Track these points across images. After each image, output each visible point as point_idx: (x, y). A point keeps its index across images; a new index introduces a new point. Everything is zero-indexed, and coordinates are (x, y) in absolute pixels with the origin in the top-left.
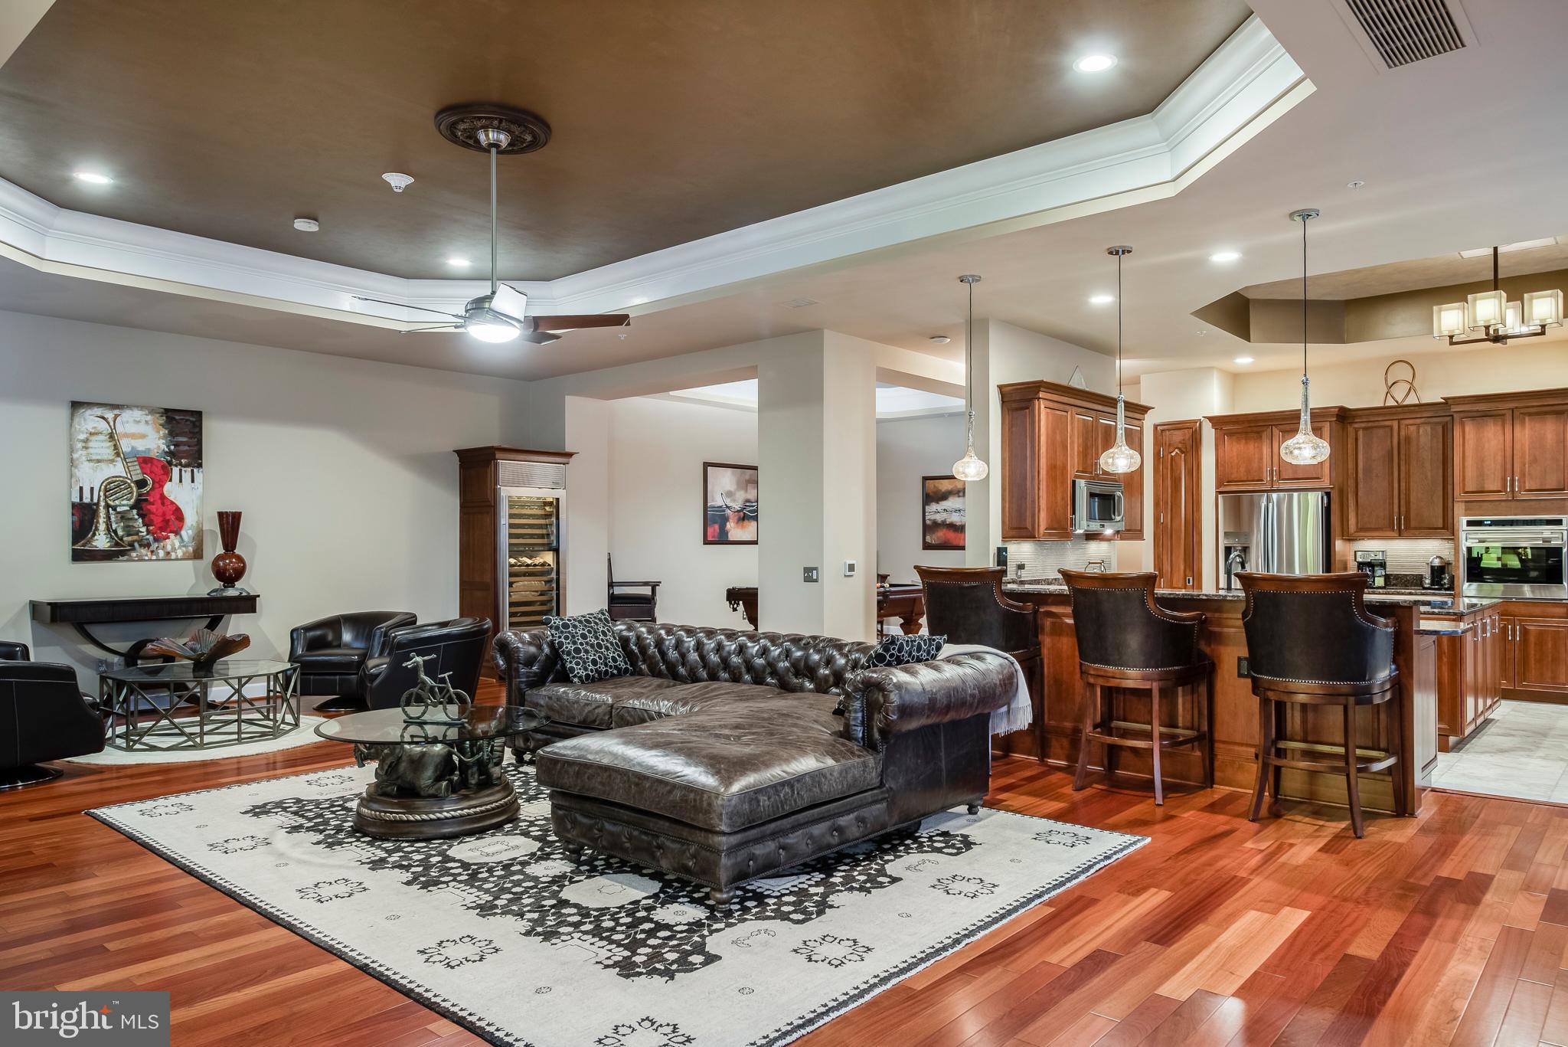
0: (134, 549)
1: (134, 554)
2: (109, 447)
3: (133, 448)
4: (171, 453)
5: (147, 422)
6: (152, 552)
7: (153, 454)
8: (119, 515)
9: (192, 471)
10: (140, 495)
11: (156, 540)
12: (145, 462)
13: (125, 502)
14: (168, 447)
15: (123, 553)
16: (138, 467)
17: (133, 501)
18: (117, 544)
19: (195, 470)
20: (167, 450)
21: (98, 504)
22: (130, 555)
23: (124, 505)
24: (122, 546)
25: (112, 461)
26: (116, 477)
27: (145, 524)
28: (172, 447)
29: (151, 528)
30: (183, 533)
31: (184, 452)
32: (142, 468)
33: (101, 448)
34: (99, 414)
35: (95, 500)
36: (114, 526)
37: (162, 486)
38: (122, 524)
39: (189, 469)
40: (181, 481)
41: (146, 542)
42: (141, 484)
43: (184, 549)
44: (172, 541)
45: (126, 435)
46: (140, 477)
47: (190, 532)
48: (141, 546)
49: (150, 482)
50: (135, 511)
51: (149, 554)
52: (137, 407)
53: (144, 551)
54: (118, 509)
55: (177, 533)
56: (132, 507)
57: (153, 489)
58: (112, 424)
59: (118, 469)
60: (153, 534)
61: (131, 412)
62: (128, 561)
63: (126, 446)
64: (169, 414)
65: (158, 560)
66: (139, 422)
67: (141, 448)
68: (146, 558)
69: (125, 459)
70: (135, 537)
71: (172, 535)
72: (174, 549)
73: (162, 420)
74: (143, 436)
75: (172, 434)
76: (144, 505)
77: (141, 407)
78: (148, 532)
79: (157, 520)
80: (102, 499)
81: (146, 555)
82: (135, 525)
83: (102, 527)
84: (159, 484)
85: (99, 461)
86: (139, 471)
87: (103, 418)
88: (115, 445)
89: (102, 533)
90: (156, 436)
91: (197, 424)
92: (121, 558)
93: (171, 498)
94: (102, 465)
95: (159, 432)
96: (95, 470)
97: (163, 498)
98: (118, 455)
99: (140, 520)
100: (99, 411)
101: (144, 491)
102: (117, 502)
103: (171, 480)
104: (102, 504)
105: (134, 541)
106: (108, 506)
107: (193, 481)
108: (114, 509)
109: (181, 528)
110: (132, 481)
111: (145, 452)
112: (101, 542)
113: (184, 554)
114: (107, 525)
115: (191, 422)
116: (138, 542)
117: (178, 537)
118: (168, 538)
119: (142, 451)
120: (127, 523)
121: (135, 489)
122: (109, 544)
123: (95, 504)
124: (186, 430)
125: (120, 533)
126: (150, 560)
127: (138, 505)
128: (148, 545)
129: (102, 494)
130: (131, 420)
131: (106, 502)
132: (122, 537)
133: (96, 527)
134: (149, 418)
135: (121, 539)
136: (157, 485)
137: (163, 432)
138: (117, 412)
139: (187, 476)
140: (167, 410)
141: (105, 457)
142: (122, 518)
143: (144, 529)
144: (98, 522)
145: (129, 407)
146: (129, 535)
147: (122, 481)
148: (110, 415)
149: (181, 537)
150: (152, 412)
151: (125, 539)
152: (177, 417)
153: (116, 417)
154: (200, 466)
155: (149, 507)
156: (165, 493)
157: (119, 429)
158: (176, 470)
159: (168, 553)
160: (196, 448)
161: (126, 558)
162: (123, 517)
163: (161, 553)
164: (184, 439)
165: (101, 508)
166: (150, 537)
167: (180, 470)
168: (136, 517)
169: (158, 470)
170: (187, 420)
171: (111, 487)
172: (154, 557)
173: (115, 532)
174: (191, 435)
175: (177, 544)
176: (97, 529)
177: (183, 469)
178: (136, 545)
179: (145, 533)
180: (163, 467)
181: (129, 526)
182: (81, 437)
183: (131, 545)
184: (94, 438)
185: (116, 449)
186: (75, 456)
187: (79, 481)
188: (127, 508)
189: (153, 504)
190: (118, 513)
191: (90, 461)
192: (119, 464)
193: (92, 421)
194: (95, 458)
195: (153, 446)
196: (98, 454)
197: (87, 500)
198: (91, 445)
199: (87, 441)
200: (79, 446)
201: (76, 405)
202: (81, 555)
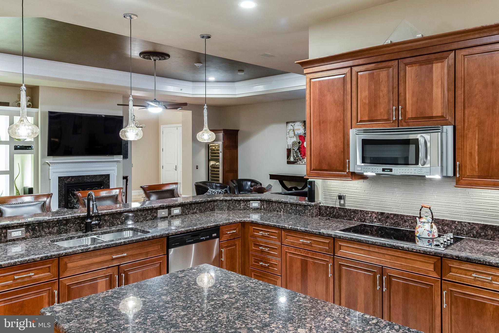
1: (298, 163)
5: (300, 125)
6: (302, 162)
7: (302, 134)
10: (299, 146)
11: (303, 159)
12: (300, 137)
13: (296, 148)
15: (296, 162)
18: (295, 160)
20: (304, 133)
23: (296, 149)
26: (294, 141)
29: (302, 155)
33: (292, 134)
34: (291, 125)
37: (303, 143)
42: (299, 143)
45: (296, 130)
46: (299, 141)
48: (299, 160)
49: (301, 142)
50: (298, 151)
53: (300, 162)
56: (298, 149)
57: (302, 144)
58: (293, 127)
59: (294, 139)
62: (297, 164)
63: (296, 133)
67: (299, 133)
73: (303, 124)
74: (299, 129)
77: (299, 121)
79: (302, 153)
83: (292, 155)
85: (291, 137)
86: (299, 139)
87: (292, 125)
90: (302, 129)
96: (290, 139)
97: (304, 146)
98: (295, 135)
99: (299, 153)
100: (291, 124)
101: (300, 145)
103: (305, 141)
104: (292, 149)
105: (298, 159)
106: (293, 149)
108: (294, 150)
110: (297, 142)
112: (292, 159)
120: (297, 154)
125: (295, 157)
126: (301, 164)
128: (301, 160)
129: (292, 146)
130: (297, 125)
138: (294, 123)
143: (300, 156)
145: (297, 122)
146: (297, 157)
150: (301, 122)
153: (294, 125)
157: (295, 128)
159: (305, 162)
161: (296, 163)
162: (296, 152)
166: (301, 158)
169: (303, 139)
171: (294, 144)
172: (302, 164)
173: (294, 156)
176: (291, 156)
182: (288, 131)
183: (298, 160)
184: (290, 131)
185: (294, 133)
186: (287, 136)
187: (287, 143)
188: (297, 150)
189: (301, 148)
190: (295, 151)
191: (289, 137)
192: (295, 138)
193: (290, 127)
194: (290, 136)
195: (301, 132)
196: (291, 135)
197: (289, 148)
198: (290, 133)
199: (289, 132)
200: (288, 133)
201: (287, 123)
202: (289, 163)
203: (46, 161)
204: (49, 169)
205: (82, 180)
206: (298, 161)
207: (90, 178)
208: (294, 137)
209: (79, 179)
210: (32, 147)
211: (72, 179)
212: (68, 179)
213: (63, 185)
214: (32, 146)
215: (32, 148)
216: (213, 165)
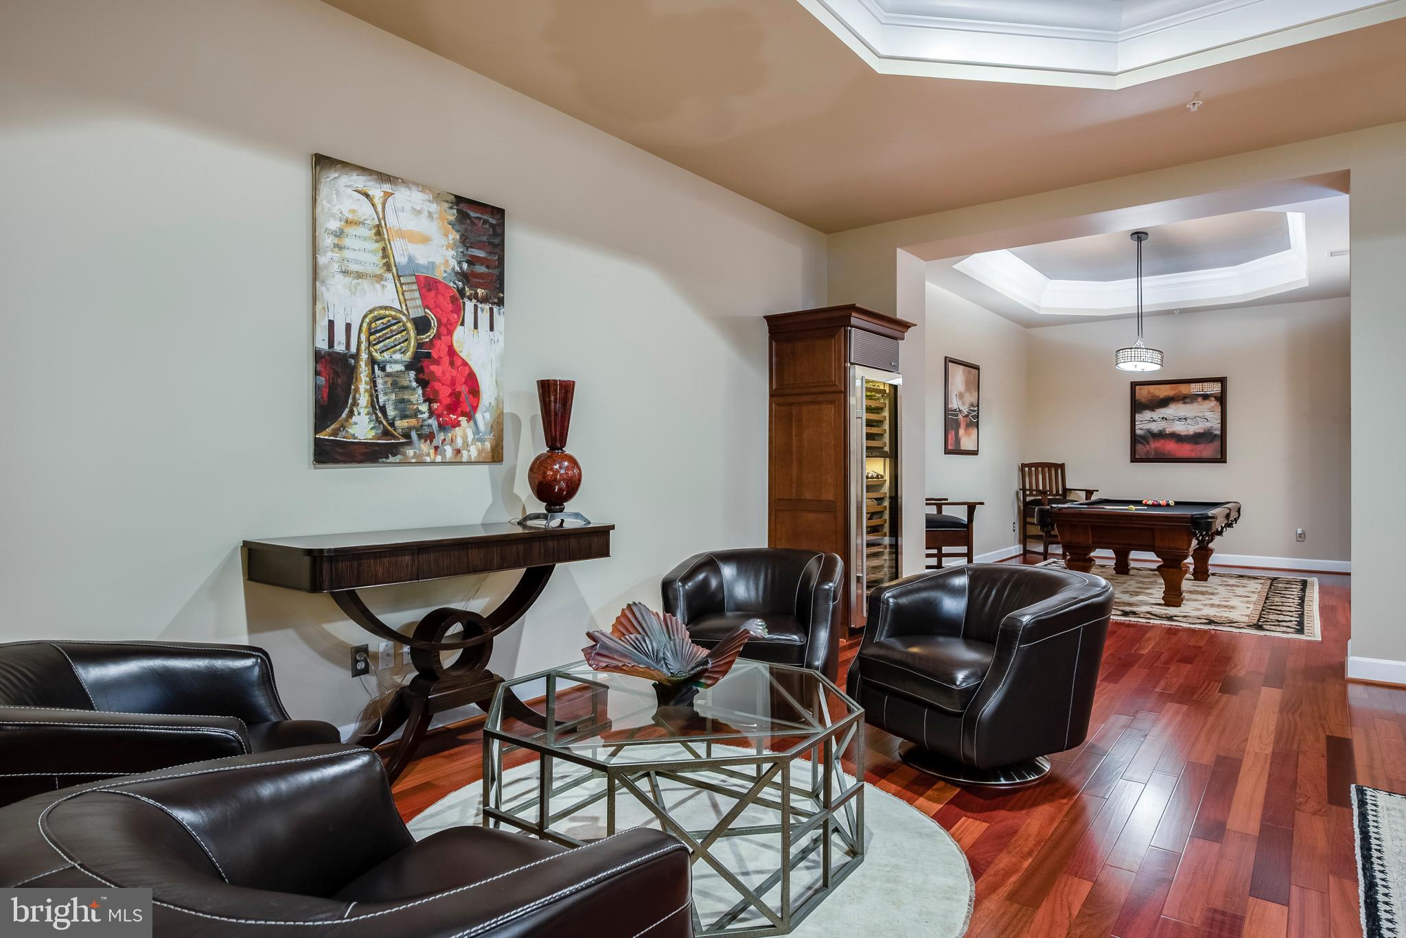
0: (410, 443)
1: (410, 452)
2: (373, 252)
3: (410, 259)
4: (464, 276)
5: (430, 214)
6: (436, 448)
7: (439, 274)
8: (390, 380)
9: (491, 310)
10: (420, 345)
11: (442, 427)
12: (428, 286)
13: (398, 356)
14: (460, 263)
15: (393, 450)
16: (417, 294)
17: (409, 355)
18: (386, 433)
19: (495, 309)
20: (457, 268)
21: (356, 356)
22: (404, 454)
23: (397, 361)
24: (394, 437)
25: (380, 278)
26: (386, 308)
27: (428, 400)
28: (465, 266)
29: (435, 406)
30: (478, 416)
31: (481, 276)
32: (423, 297)
33: (363, 250)
34: (360, 186)
35: (353, 350)
36: (382, 399)
37: (450, 333)
38: (393, 396)
39: (487, 307)
40: (476, 327)
41: (426, 431)
42: (421, 325)
43: (479, 444)
44: (464, 431)
45: (402, 234)
46: (419, 313)
47: (487, 415)
48: (420, 436)
49: (434, 323)
50: (412, 374)
51: (432, 451)
52: (417, 185)
53: (425, 447)
54: (388, 369)
55: (470, 417)
56: (409, 367)
57: (438, 336)
58: (379, 208)
59: (386, 295)
60: (438, 416)
61: (408, 192)
62: (401, 463)
63: (400, 254)
64: (462, 205)
65: (443, 463)
66: (419, 212)
67: (422, 261)
68: (428, 459)
69: (399, 276)
70: (413, 422)
71: (463, 420)
72: (466, 445)
73: (452, 215)
74: (425, 240)
75: (465, 241)
76: (425, 362)
77: (423, 187)
78: (432, 413)
79: (444, 392)
80: (363, 346)
81: (428, 455)
82: (414, 398)
83: (363, 400)
84: (447, 329)
85: (359, 275)
86: (419, 302)
87: (367, 196)
88: (384, 249)
89: (364, 411)
90: (443, 241)
91: (499, 231)
92: (391, 459)
93: (463, 355)
94: (365, 284)
95: (446, 236)
96: (353, 291)
97: (452, 352)
98: (388, 267)
99: (420, 391)
100: (359, 181)
101: (426, 338)
102: (386, 355)
103: (462, 324)
104: (364, 356)
105: (410, 429)
106: (373, 362)
107: (492, 329)
108: (383, 369)
109: (475, 408)
110: (407, 316)
111: (426, 268)
112: (361, 428)
113: (480, 452)
114: (371, 396)
115: (492, 226)
116: (417, 430)
117: (472, 423)
118: (458, 424)
119: (423, 266)
120: (401, 396)
121: (412, 333)
122: (373, 433)
123: (352, 356)
124: (485, 239)
125: (391, 413)
126: (433, 463)
127: (418, 363)
128: (430, 437)
129: (363, 337)
130: (408, 207)
131: (370, 354)
132: (394, 420)
133: (354, 398)
134: (434, 207)
135: (392, 425)
136: (444, 331)
137: (454, 236)
138: (387, 187)
139: (484, 318)
140: (459, 200)
141: (370, 269)
142: (394, 384)
143: (424, 408)
144: (357, 390)
145: (405, 182)
146: (403, 417)
147: (394, 317)
148: (377, 191)
149: (476, 423)
150: (438, 197)
151: (398, 423)
152: (473, 214)
153: (387, 195)
154: (501, 303)
155: (433, 368)
156: (455, 345)
157: (391, 221)
158: (469, 306)
159: (458, 451)
160: (496, 272)
161: (398, 458)
162: (396, 385)
163: (449, 451)
164: (481, 254)
165: (363, 364)
166: (433, 422)
167: (476, 307)
168: (414, 384)
169: (445, 303)
170: (486, 222)
171: (378, 326)
172: (439, 459)
173: (383, 410)
174: (490, 248)
175: (470, 437)
176: (355, 403)
177: (480, 305)
178: (414, 435)
179: (426, 415)
180: (454, 300)
181: (402, 401)
182: (334, 225)
183: (407, 435)
184: (351, 230)
185: (385, 255)
186: (321, 260)
187: (326, 309)
188: (400, 367)
189: (437, 362)
190: (389, 375)
191: (345, 273)
192: (390, 286)
193: (345, 195)
194: (353, 267)
195: (438, 260)
196: (358, 262)
197: (340, 347)
198: (347, 242)
199: (339, 234)
200: (327, 241)
201: (322, 162)
202: (332, 452)
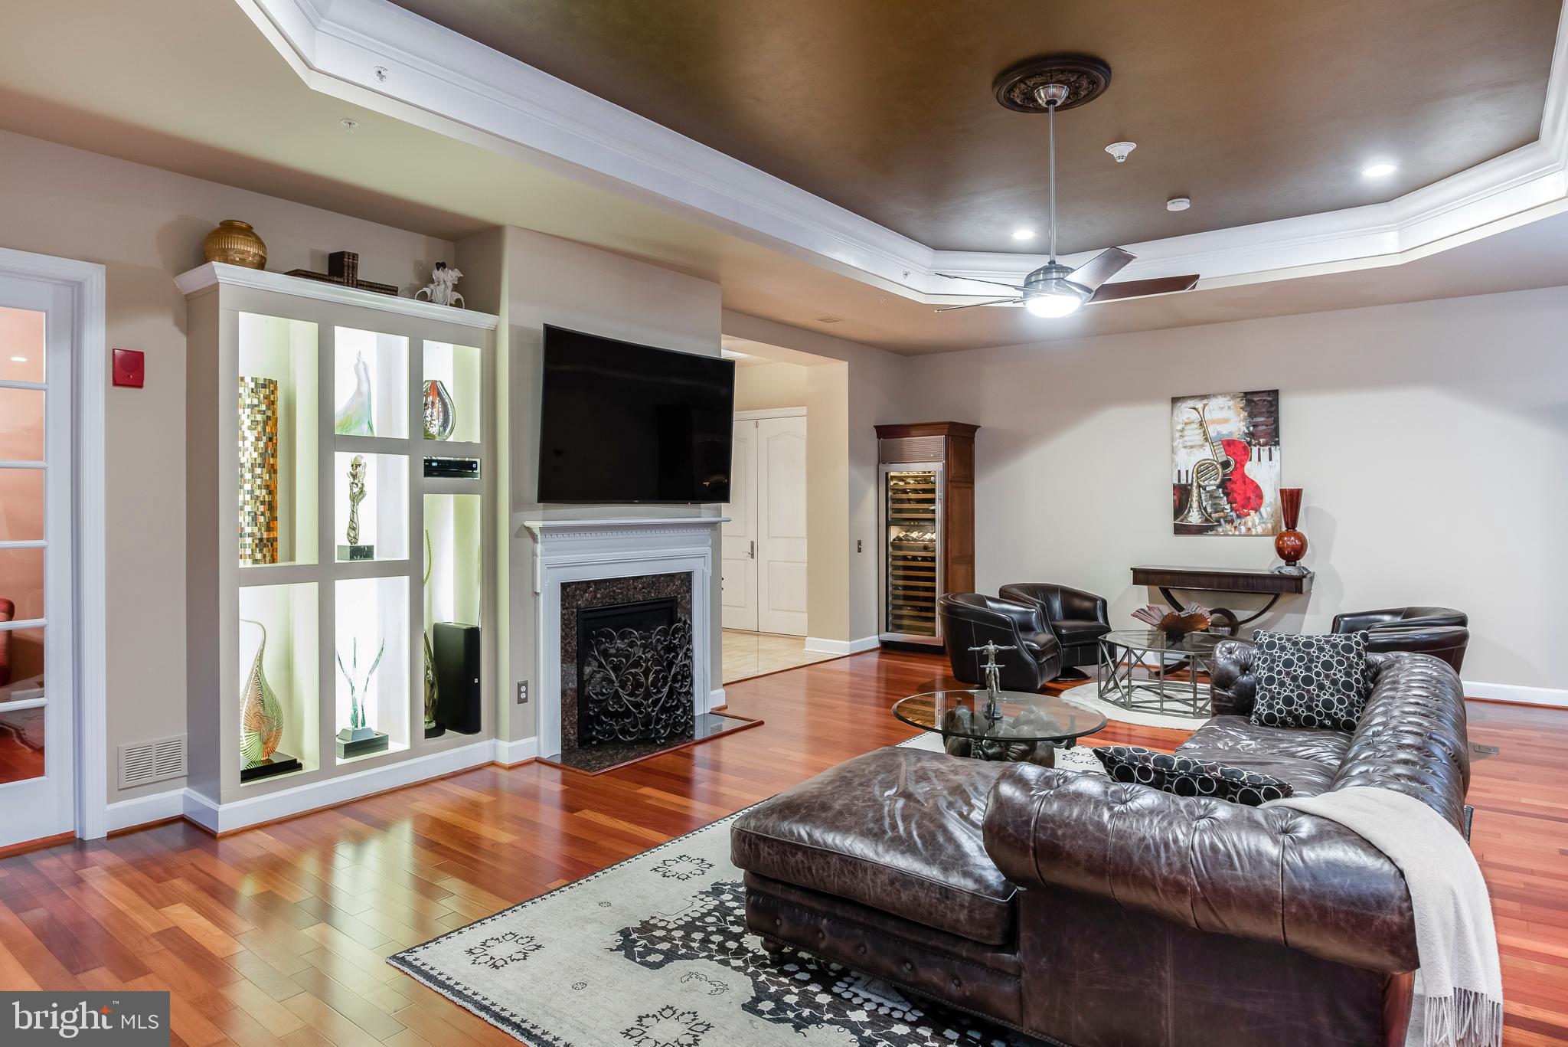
1: (1220, 530)
2: (1199, 434)
3: (1218, 433)
4: (1251, 435)
5: (1229, 407)
6: (1235, 528)
7: (1235, 437)
8: (1209, 495)
9: (1270, 450)
10: (1225, 475)
11: (1239, 517)
12: (1229, 444)
13: (1213, 482)
14: (1248, 428)
15: (1211, 528)
16: (1222, 450)
17: (1219, 481)
18: (1207, 520)
19: (1273, 449)
20: (1247, 431)
21: (1191, 485)
22: (1217, 530)
23: (1212, 485)
24: (1211, 522)
26: (1206, 460)
27: (1229, 502)
28: (1252, 429)
29: (1235, 505)
30: (1262, 510)
31: (1262, 431)
32: (1226, 450)
33: (1194, 435)
34: (1192, 406)
35: (1190, 482)
36: (1205, 504)
37: (1243, 466)
38: (1211, 502)
39: (1267, 448)
40: (1260, 460)
41: (1230, 518)
42: (1225, 465)
43: (1263, 525)
44: (1253, 518)
45: (1213, 422)
46: (1224, 459)
47: (1266, 509)
48: (1226, 522)
49: (1233, 462)
50: (1221, 490)
51: (1233, 529)
52: (1221, 394)
53: (1228, 527)
54: (1208, 489)
55: (1257, 510)
56: (1219, 487)
57: (1235, 469)
58: (1201, 413)
59: (1206, 453)
60: (1236, 511)
61: (1216, 400)
62: (1216, 535)
63: (1212, 431)
64: (1249, 397)
65: (1240, 535)
66: (1223, 408)
67: (1225, 432)
68: (1231, 533)
69: (1212, 443)
70: (1221, 514)
71: (1252, 512)
72: (1255, 526)
73: (1242, 404)
74: (1226, 421)
75: (1251, 415)
76: (1228, 484)
77: (1223, 394)
78: (1232, 509)
79: (1240, 498)
80: (1194, 480)
81: (1231, 531)
82: (1221, 503)
83: (1195, 505)
84: (1241, 464)
85: (1192, 447)
86: (1224, 454)
87: (1195, 409)
88: (1204, 432)
89: (1195, 510)
90: (1238, 419)
91: (1274, 402)
92: (1210, 533)
93: (1251, 477)
94: (1195, 450)
95: (1240, 415)
96: (1189, 455)
97: (1244, 477)
98: (1206, 440)
99: (1225, 498)
100: (1191, 403)
101: (1228, 471)
102: (1207, 482)
103: (1250, 460)
104: (1195, 484)
105: (1220, 518)
106: (1199, 486)
107: (1270, 459)
108: (1205, 489)
109: (1260, 505)
110: (1217, 462)
111: (1228, 435)
112: (1194, 518)
113: (1264, 530)
114: (1199, 503)
115: (1269, 401)
116: (1224, 518)
117: (1258, 514)
118: (1249, 515)
119: (1226, 435)
120: (1215, 502)
121: (1220, 470)
122: (1200, 520)
123: (1189, 485)
124: (1265, 411)
125: (1209, 510)
126: (1234, 535)
127: (1224, 485)
128: (1232, 522)
129: (1195, 475)
130: (1216, 407)
131: (1198, 483)
132: (1211, 514)
133: (1191, 505)
134: (1232, 403)
135: (1210, 516)
136: (1239, 465)
137: (1244, 414)
138: (1205, 402)
139: (1265, 455)
140: (1247, 394)
141: (1197, 443)
143: (1228, 507)
144: (1192, 501)
145: (1215, 396)
146: (1216, 512)
147: (1210, 464)
148: (1200, 405)
149: (1261, 513)
150: (1234, 397)
151: (1213, 515)
152: (1255, 399)
153: (1205, 406)
154: (1277, 444)
155: (1232, 486)
156: (1246, 473)
157: (1208, 416)
158: (1255, 450)
159: (1250, 529)
160: (1273, 427)
161: (1213, 532)
162: (1212, 496)
163: (1244, 529)
164: (1263, 420)
165: (1194, 488)
166: (1234, 514)
167: (1259, 450)
168: (1222, 495)
169: (1240, 451)
170: (1265, 400)
171: (1202, 469)
172: (1237, 533)
173: (1205, 509)
174: (1269, 415)
175: (1257, 521)
176: (1191, 507)
177: (1262, 448)
178: (1222, 521)
179: (1229, 511)
180: (1245, 448)
181: (1216, 504)
182: (1179, 427)
183: (1218, 521)
184: (1188, 427)
185: (1205, 435)
186: (1175, 444)
187: (1177, 465)
188: (1214, 488)
189: (1236, 483)
190: (1208, 492)
191: (1185, 447)
192: (1208, 449)
193: (1186, 412)
194: (1189, 444)
195: (1235, 429)
196: (1191, 441)
197: (1183, 482)
198: (1186, 433)
199: (1182, 431)
200: (1178, 435)
201: (1175, 400)
202: (1180, 530)
203: (527, 524)
204: (534, 554)
205: (621, 593)
206: (1220, 525)
207: (643, 588)
208: (1202, 446)
209: (614, 591)
210: (474, 466)
211: (595, 592)
212: (585, 591)
213: (573, 613)
214: (476, 463)
215: (476, 469)
216: (899, 539)
